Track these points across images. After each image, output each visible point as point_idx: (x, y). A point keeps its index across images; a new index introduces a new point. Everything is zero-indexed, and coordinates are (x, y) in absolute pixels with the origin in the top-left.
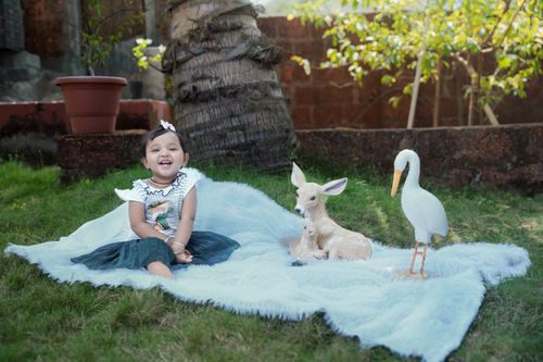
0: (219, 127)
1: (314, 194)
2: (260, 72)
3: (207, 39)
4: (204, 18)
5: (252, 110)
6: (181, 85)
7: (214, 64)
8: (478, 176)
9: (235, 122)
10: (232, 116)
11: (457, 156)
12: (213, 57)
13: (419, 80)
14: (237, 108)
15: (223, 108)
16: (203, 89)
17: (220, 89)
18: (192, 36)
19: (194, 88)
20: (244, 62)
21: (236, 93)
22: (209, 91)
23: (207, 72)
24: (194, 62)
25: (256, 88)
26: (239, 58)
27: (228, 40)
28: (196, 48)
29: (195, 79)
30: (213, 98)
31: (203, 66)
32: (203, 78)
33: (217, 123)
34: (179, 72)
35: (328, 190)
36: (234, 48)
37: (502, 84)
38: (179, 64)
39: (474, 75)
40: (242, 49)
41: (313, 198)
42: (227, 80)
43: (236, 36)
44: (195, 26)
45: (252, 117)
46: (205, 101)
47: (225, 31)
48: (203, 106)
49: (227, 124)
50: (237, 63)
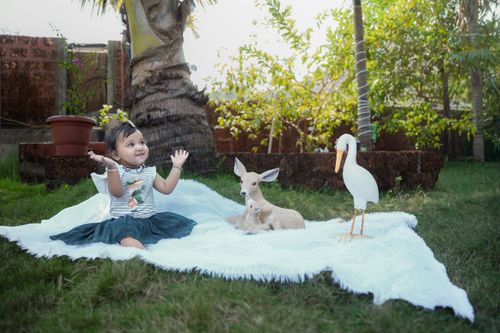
0: (166, 144)
1: (255, 180)
2: (194, 107)
3: (158, 83)
4: (156, 70)
5: (190, 132)
6: (138, 115)
7: (163, 100)
8: (327, 183)
9: (178, 140)
10: (176, 136)
11: (314, 170)
12: (162, 95)
13: (272, 135)
14: (179, 130)
15: (169, 131)
16: (154, 117)
17: (168, 117)
18: (147, 81)
19: (149, 116)
20: (184, 99)
21: (178, 120)
22: (159, 119)
23: (158, 106)
24: (149, 99)
25: (192, 117)
26: (181, 96)
27: (172, 85)
28: (150, 89)
29: (149, 110)
30: (162, 123)
31: (155, 102)
32: (155, 109)
33: (165, 141)
34: (138, 106)
35: (265, 177)
36: (177, 90)
37: (317, 139)
38: (138, 100)
39: (302, 133)
40: (183, 91)
41: (254, 184)
42: (172, 111)
43: (179, 83)
44: (150, 75)
45: (190, 137)
46: (156, 125)
47: (171, 78)
48: (155, 129)
49: (171, 141)
50: (179, 100)
